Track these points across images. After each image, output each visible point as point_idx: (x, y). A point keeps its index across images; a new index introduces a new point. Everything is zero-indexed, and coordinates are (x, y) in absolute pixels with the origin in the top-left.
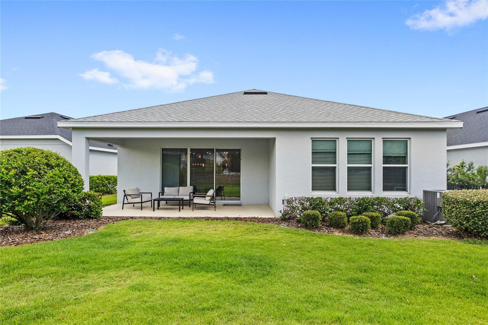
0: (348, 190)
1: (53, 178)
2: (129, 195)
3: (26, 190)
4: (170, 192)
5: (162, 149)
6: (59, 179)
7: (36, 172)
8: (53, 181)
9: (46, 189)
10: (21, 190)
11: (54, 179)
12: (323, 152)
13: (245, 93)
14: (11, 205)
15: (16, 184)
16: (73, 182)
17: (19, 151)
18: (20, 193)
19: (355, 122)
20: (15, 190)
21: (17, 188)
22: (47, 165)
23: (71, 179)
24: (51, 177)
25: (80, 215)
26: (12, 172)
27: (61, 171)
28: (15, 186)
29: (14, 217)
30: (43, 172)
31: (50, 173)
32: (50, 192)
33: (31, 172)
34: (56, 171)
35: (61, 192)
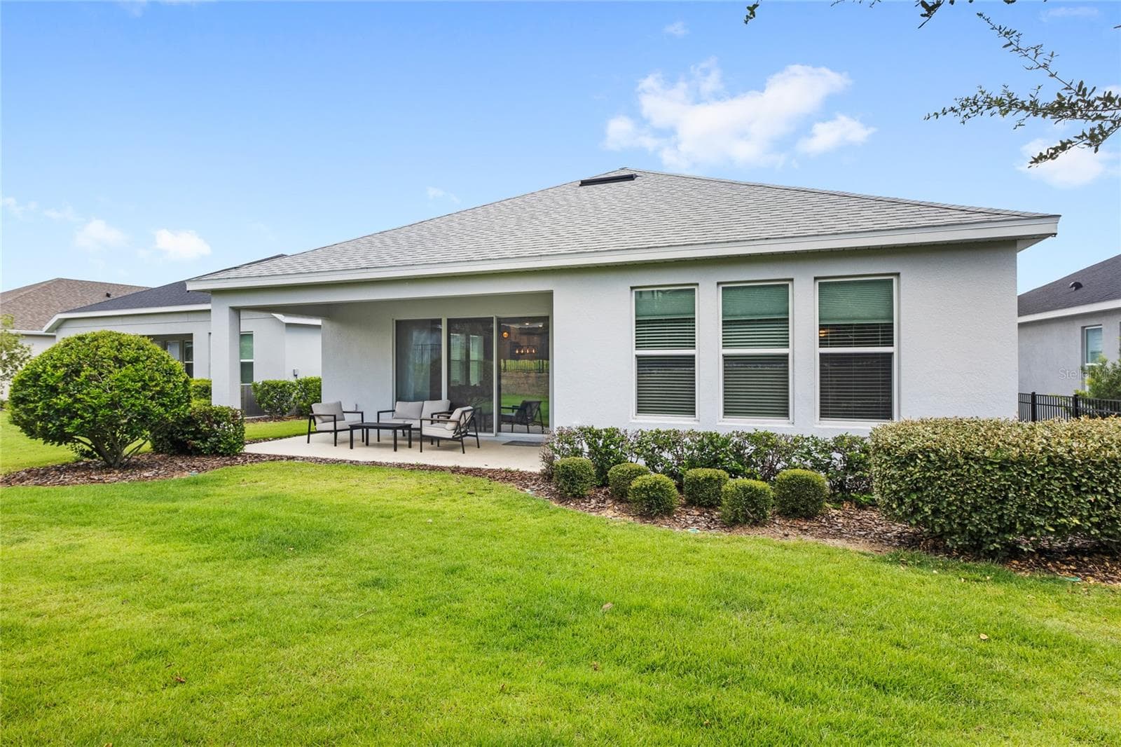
0: (726, 413)
1: (121, 381)
2: (319, 416)
3: (77, 401)
4: (407, 412)
5: (397, 321)
6: (130, 383)
7: (95, 373)
8: (118, 387)
9: (105, 398)
10: (70, 401)
11: (120, 384)
12: (666, 320)
13: (584, 183)
14: (58, 423)
15: (65, 391)
16: (158, 388)
17: (80, 338)
18: (69, 404)
19: (728, 242)
20: (61, 401)
21: (66, 397)
22: (116, 359)
23: (154, 383)
24: (116, 380)
25: (202, 449)
26: (61, 372)
27: (136, 370)
28: (62, 393)
29: (87, 444)
30: (106, 371)
31: (117, 374)
32: (114, 404)
33: (87, 371)
34: (129, 370)
35: (133, 405)
